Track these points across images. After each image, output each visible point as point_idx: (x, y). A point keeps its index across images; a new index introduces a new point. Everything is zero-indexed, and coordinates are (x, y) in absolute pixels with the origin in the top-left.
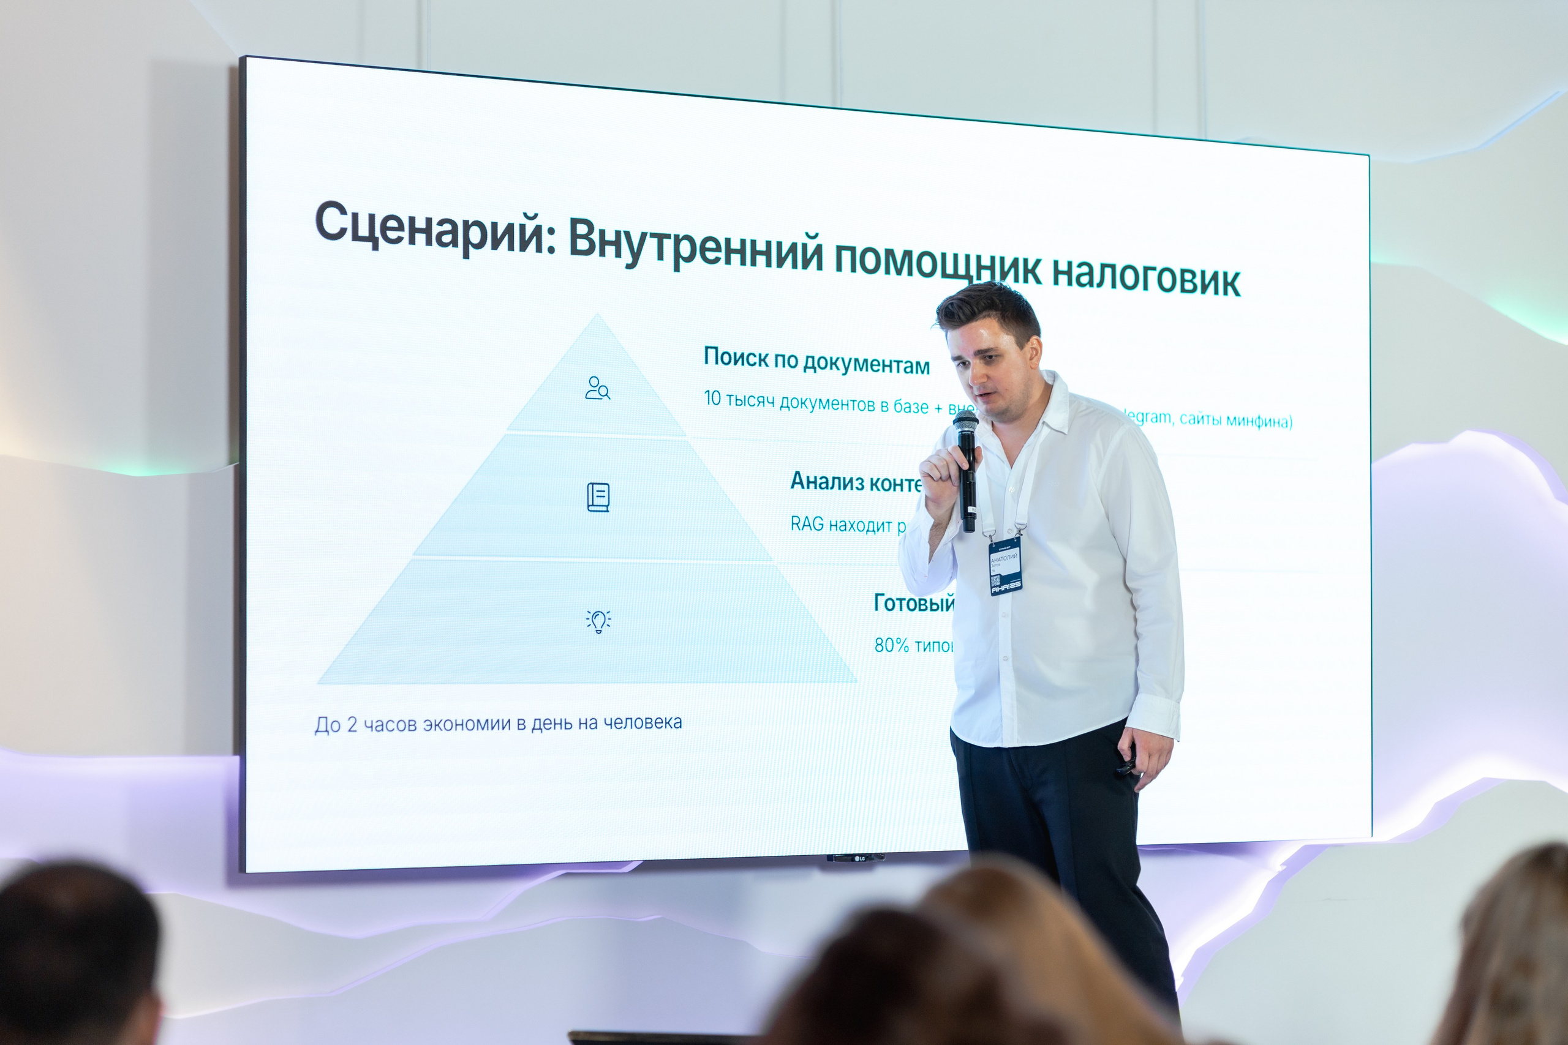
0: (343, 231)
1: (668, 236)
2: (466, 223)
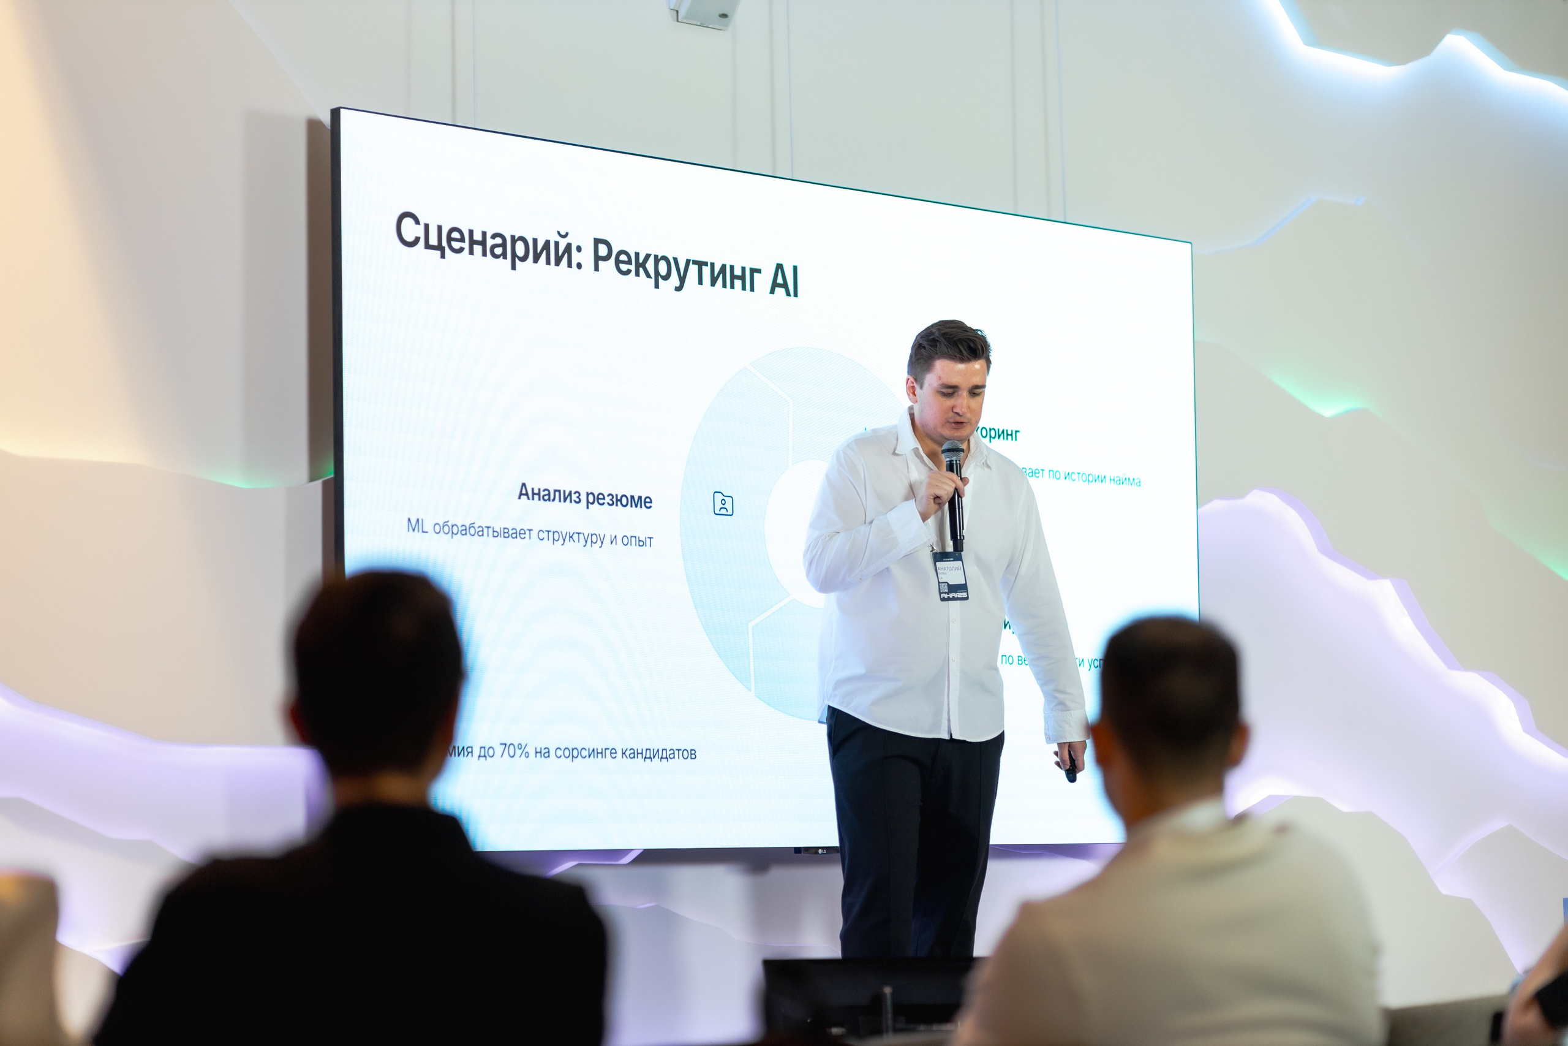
0: (417, 240)
2: (513, 237)
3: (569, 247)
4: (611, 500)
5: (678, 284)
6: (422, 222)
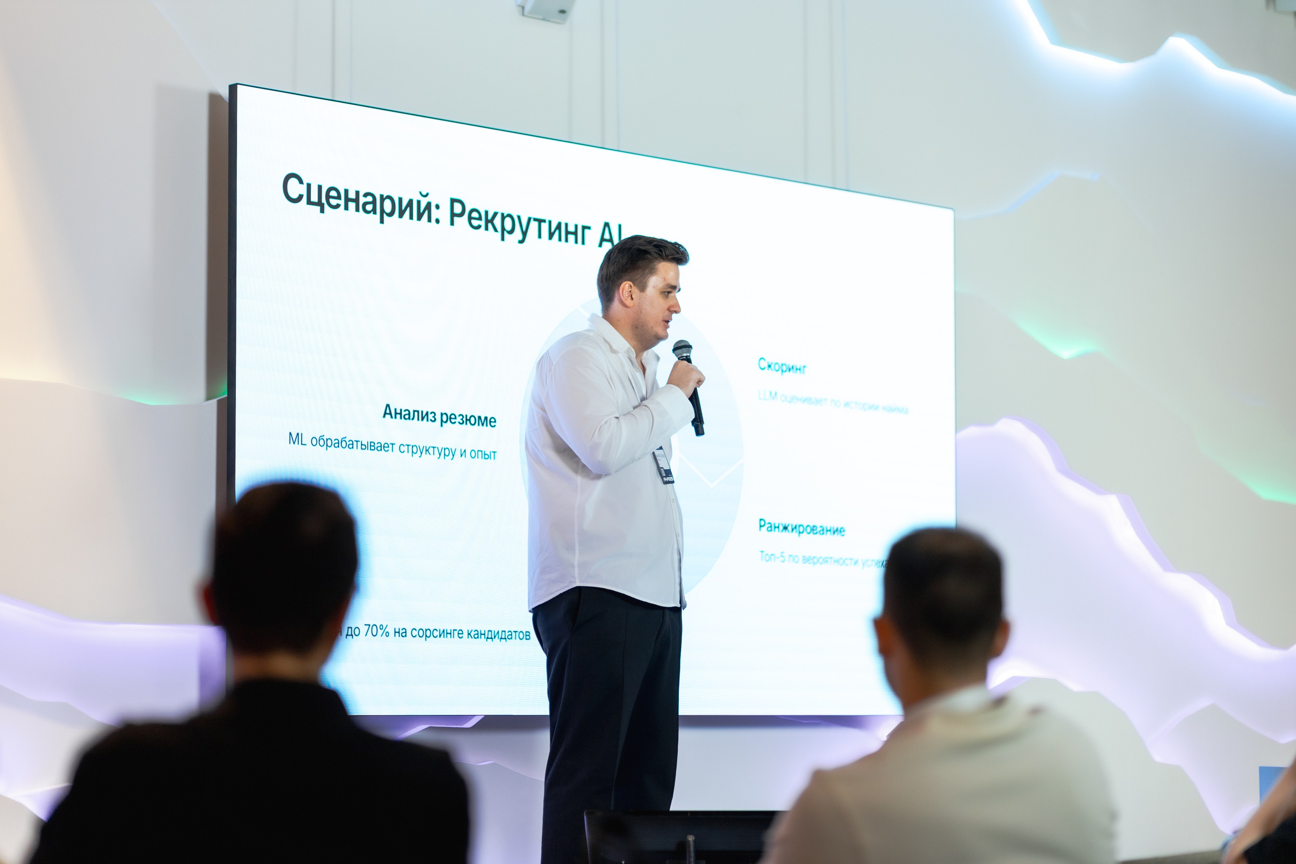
3: (428, 206)
4: (462, 419)
5: (521, 238)
6: (305, 182)
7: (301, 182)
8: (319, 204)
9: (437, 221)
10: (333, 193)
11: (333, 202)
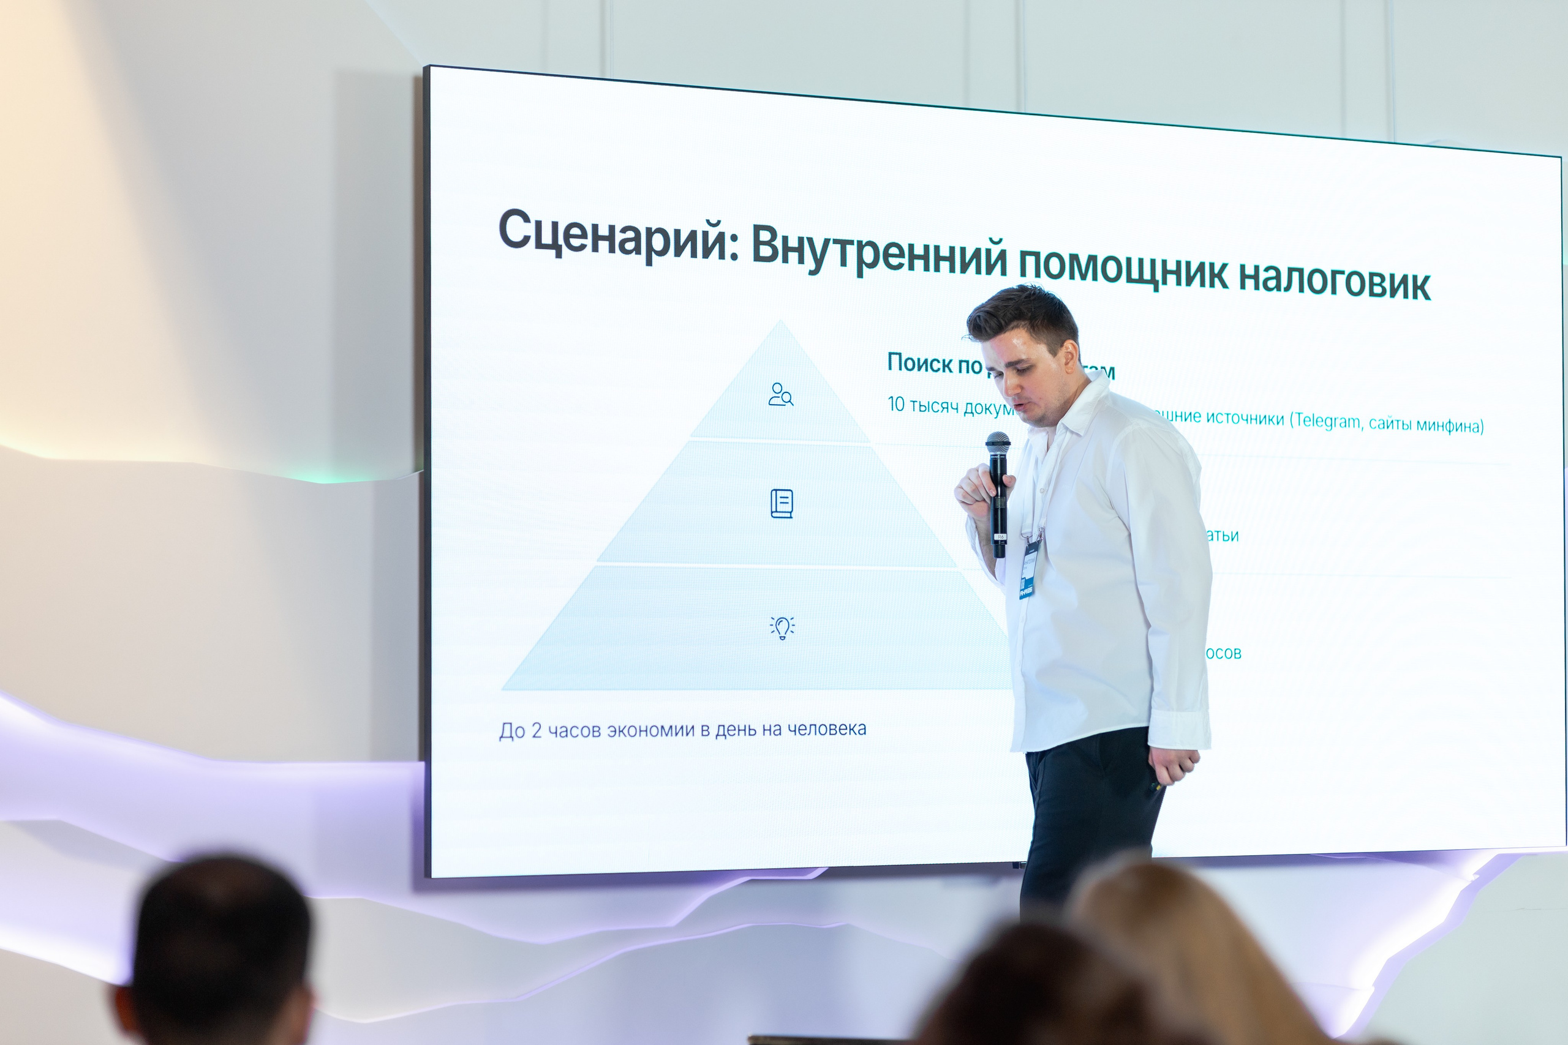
0: (526, 239)
1: (851, 242)
2: (649, 230)
3: (721, 237)
6: (533, 219)
7: (526, 219)
8: (555, 246)
9: (734, 257)
10: (575, 231)
11: (575, 242)
